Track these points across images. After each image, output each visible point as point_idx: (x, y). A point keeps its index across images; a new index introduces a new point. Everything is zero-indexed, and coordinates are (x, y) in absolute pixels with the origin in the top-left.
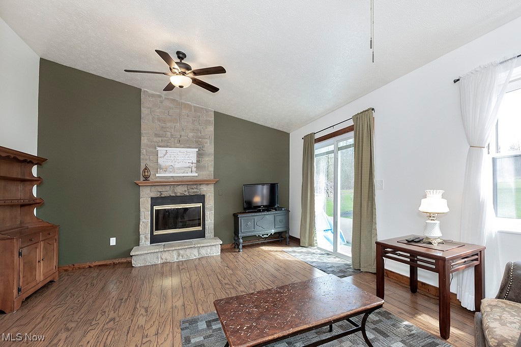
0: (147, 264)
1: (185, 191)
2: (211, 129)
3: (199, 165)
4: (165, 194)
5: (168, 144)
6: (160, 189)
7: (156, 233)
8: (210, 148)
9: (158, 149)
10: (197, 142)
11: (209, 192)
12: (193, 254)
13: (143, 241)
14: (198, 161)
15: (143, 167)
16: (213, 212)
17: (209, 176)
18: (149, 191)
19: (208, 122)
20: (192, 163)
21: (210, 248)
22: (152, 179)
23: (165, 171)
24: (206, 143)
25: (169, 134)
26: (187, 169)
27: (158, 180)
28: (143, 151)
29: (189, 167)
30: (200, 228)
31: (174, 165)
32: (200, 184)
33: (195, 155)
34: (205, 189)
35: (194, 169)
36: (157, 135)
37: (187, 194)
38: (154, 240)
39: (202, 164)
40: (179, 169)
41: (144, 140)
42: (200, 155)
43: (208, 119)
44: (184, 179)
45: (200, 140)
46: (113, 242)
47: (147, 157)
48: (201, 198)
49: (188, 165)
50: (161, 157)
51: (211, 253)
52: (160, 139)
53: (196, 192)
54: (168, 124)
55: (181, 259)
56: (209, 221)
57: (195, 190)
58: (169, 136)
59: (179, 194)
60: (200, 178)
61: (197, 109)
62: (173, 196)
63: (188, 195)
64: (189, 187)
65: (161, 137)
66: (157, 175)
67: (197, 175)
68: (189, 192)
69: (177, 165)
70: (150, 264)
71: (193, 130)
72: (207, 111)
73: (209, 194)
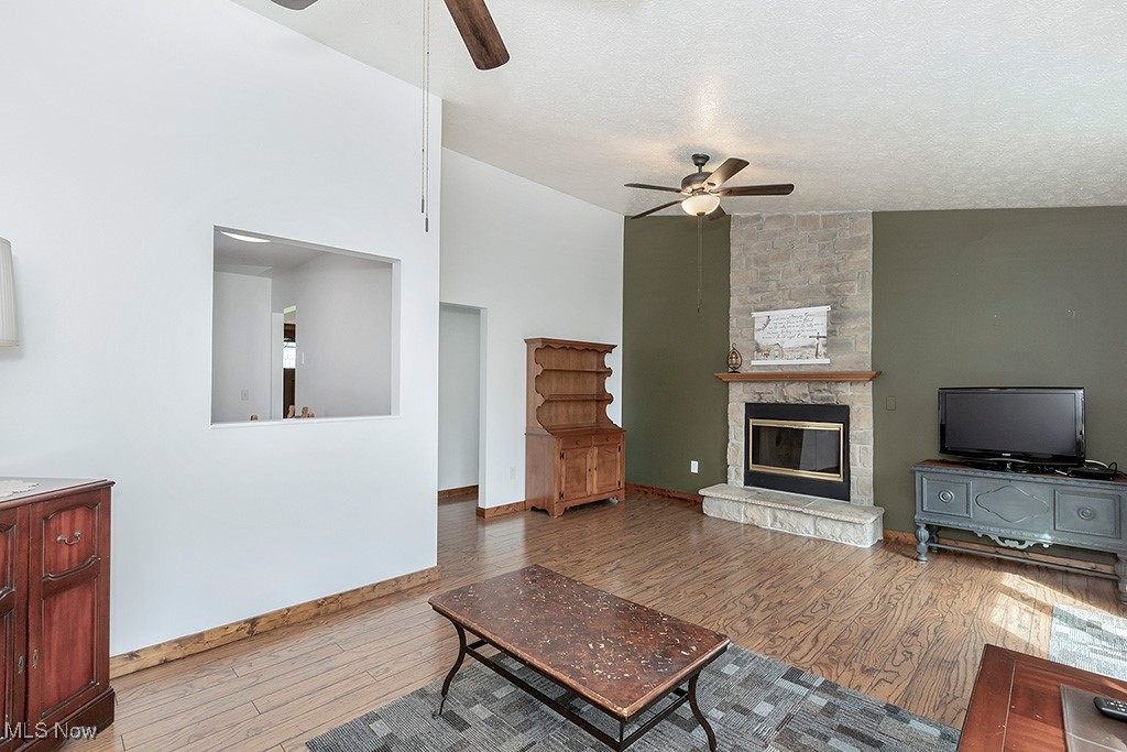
0: (724, 517)
1: (805, 395)
2: (865, 255)
3: (832, 340)
4: (767, 399)
5: (773, 304)
6: (757, 387)
7: (752, 467)
8: (861, 299)
9: (754, 314)
10: (829, 291)
11: (860, 401)
12: (805, 527)
13: (733, 477)
14: (831, 332)
15: (731, 349)
16: (871, 447)
17: (858, 362)
18: (741, 392)
19: (856, 243)
20: (818, 338)
21: (840, 524)
22: (744, 369)
23: (767, 355)
24: (851, 289)
25: (773, 284)
26: (807, 351)
27: (755, 371)
28: (733, 322)
29: (812, 347)
30: (837, 478)
31: (783, 342)
32: (837, 382)
33: (824, 320)
34: (849, 393)
35: (822, 350)
36: (753, 291)
37: (808, 400)
38: (752, 479)
39: (839, 338)
40: (792, 350)
41: (734, 303)
42: (835, 319)
43: (855, 235)
44: (803, 370)
45: (836, 285)
46: (694, 467)
47: (738, 332)
48: (841, 413)
49: (809, 341)
50: (759, 330)
51: (844, 537)
52: (758, 296)
53: (828, 398)
54: (772, 266)
55: (778, 527)
56: (860, 466)
57: (826, 394)
58: (775, 289)
59: (791, 401)
60: (836, 369)
61: (829, 221)
62: (782, 404)
63: (810, 403)
64: (812, 386)
65: (758, 292)
66: (753, 363)
67: (828, 361)
68: (812, 398)
69: (788, 344)
70: (727, 518)
71: (821, 267)
72: (853, 217)
73: (860, 405)
